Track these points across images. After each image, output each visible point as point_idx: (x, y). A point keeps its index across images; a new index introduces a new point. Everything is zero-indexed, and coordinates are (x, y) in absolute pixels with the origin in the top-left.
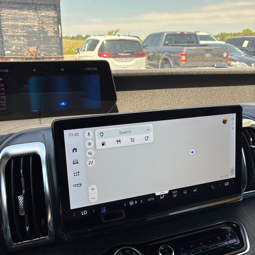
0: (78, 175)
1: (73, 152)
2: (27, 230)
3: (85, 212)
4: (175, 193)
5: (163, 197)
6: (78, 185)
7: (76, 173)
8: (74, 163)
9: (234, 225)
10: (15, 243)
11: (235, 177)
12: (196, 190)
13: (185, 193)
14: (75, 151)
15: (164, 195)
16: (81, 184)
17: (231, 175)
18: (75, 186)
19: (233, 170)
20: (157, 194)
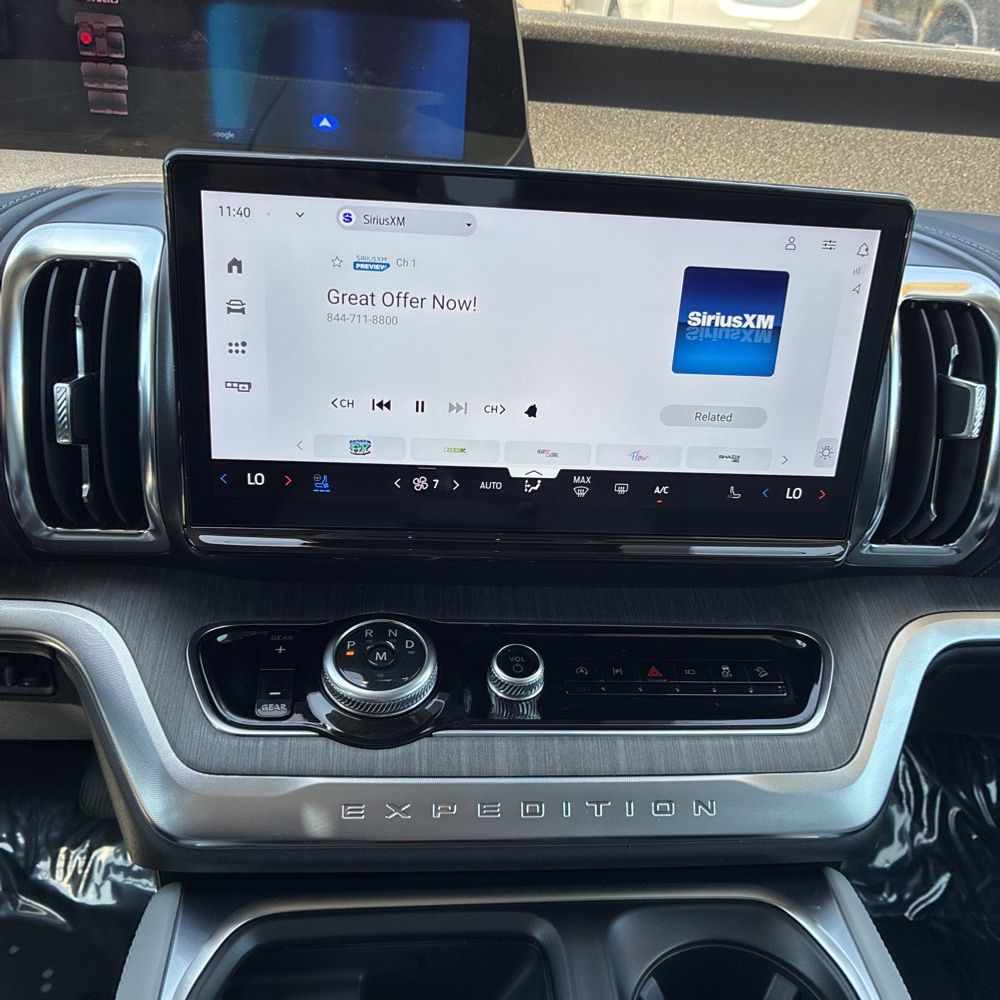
0: (243, 352)
1: (230, 271)
2: (85, 494)
3: (259, 479)
4: (582, 484)
5: (536, 488)
6: (241, 386)
7: (237, 345)
8: (230, 310)
9: (799, 642)
10: (49, 525)
11: (833, 475)
12: (664, 488)
13: (622, 491)
14: (235, 268)
15: (539, 482)
16: (249, 384)
17: (817, 464)
18: (229, 385)
19: (827, 448)
20: (514, 473)
